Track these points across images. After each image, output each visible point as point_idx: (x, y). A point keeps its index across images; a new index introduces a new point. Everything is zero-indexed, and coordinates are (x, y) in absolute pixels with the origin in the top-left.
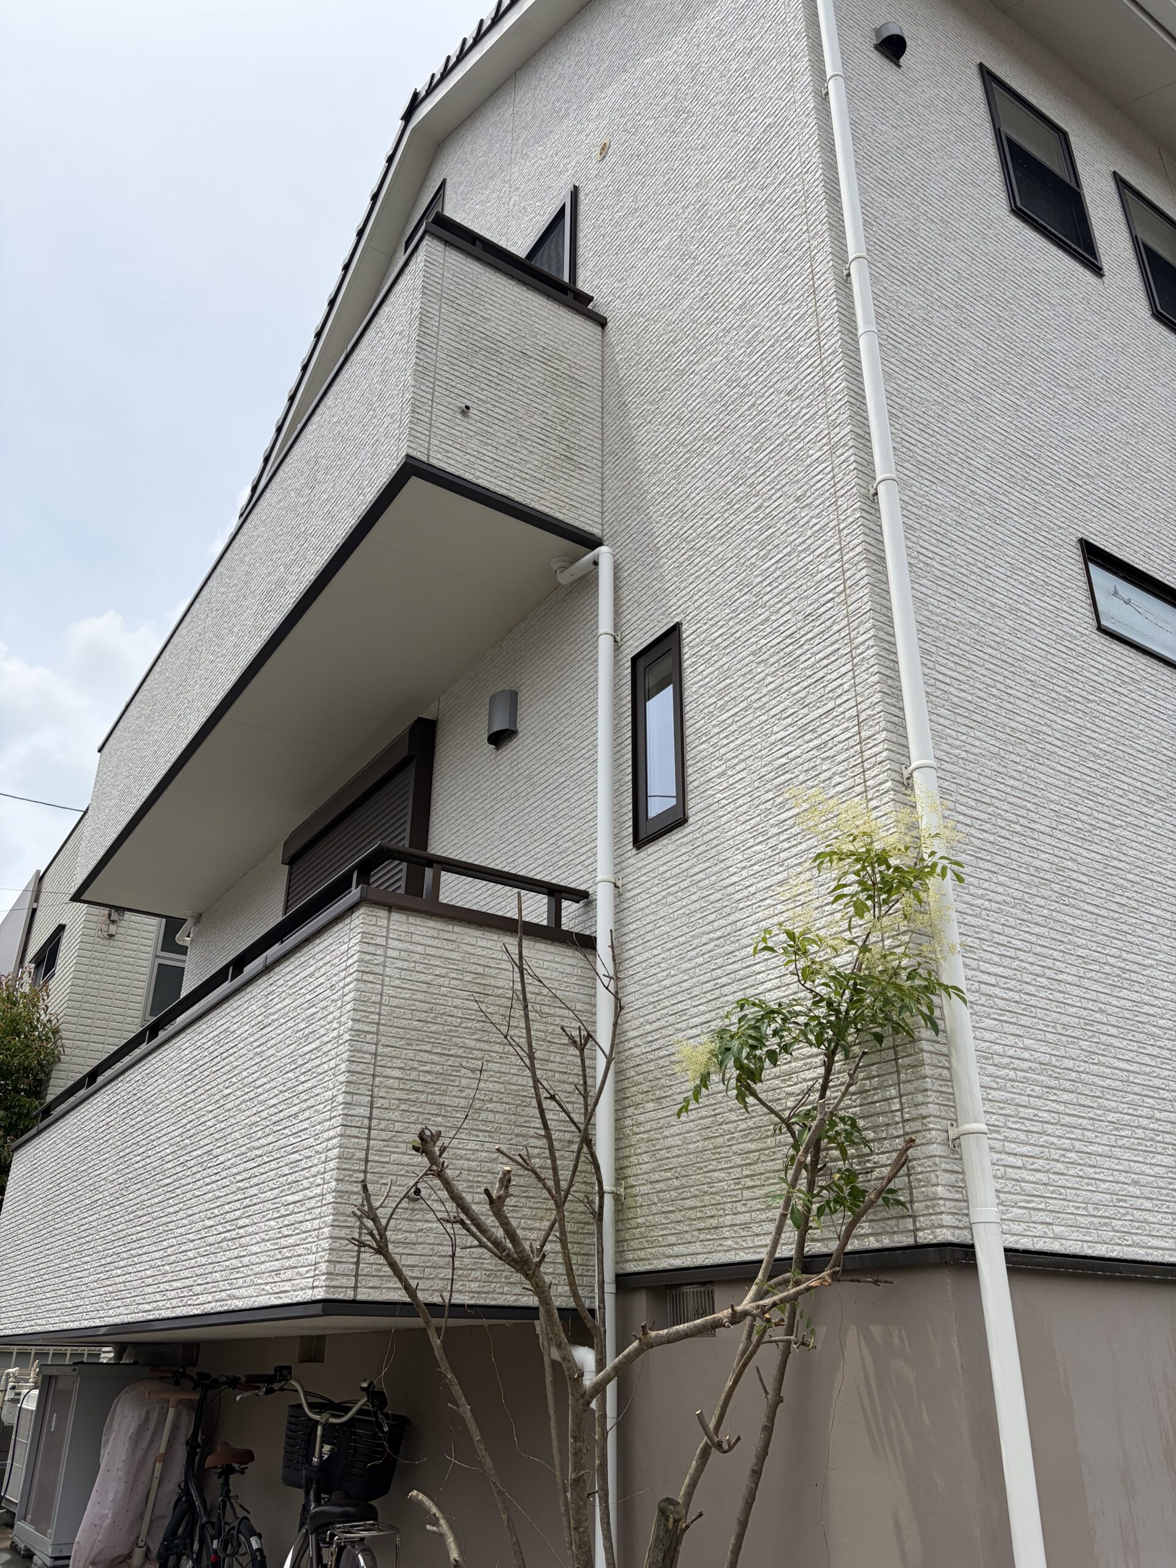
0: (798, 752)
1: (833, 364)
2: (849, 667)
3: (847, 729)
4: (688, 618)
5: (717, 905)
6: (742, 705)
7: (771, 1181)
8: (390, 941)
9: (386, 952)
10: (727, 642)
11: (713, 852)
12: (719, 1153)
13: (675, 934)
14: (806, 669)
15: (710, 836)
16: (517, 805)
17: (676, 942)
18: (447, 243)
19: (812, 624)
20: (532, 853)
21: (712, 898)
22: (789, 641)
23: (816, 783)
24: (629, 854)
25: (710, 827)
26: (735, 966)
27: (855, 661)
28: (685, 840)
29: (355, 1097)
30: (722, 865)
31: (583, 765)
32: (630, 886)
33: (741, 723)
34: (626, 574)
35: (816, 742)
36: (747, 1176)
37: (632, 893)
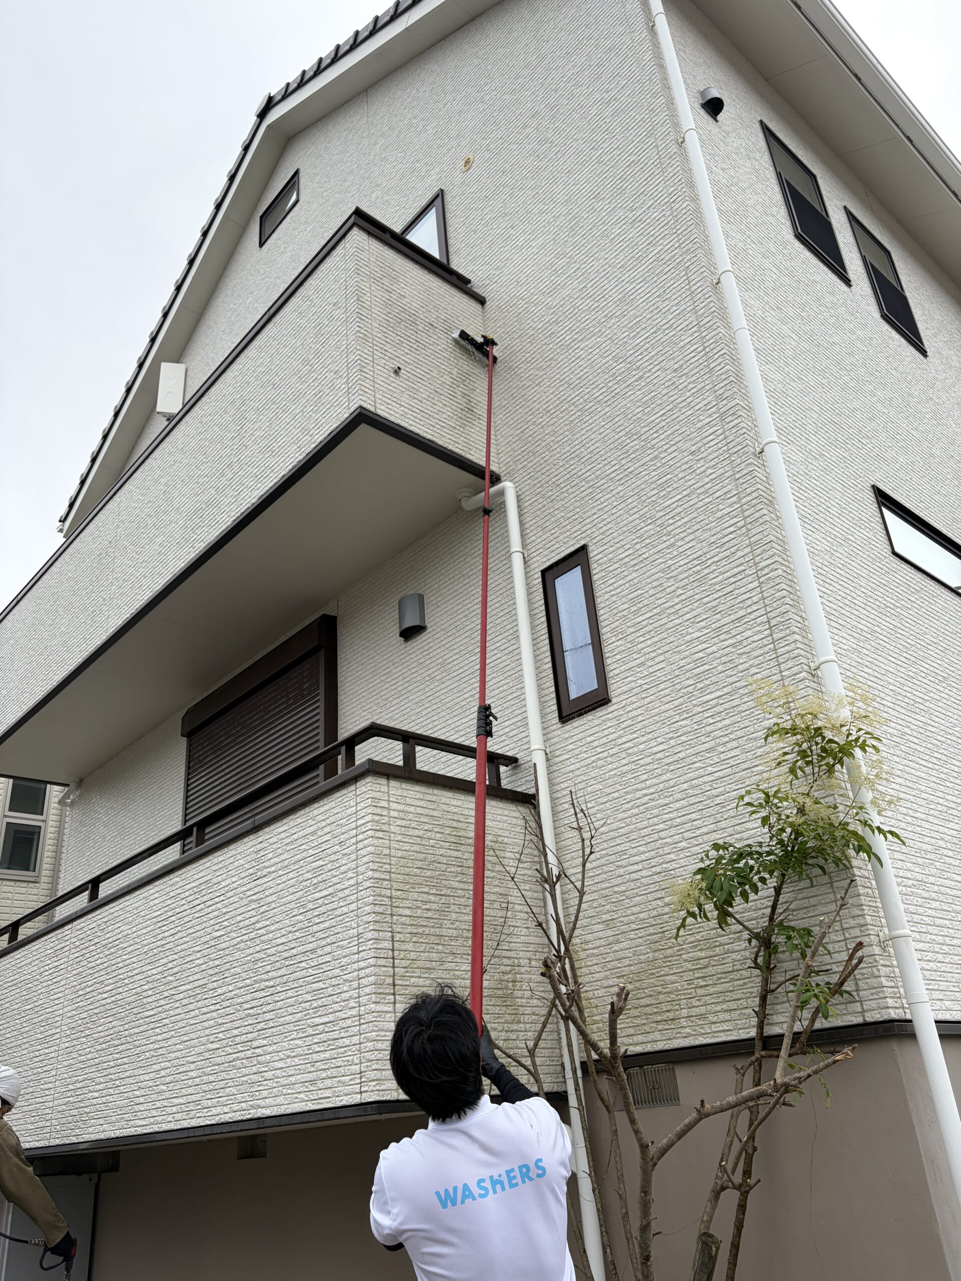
0: (714, 648)
1: (715, 351)
2: (756, 584)
3: (759, 632)
4: (594, 541)
5: (647, 767)
6: (655, 611)
7: (723, 980)
8: (391, 804)
10: (635, 562)
11: (639, 726)
12: (670, 961)
13: (608, 790)
14: (715, 584)
15: (635, 713)
16: (432, 687)
17: (610, 797)
18: (369, 234)
19: (718, 550)
20: (453, 726)
21: (642, 762)
22: (696, 562)
23: (734, 673)
24: (555, 727)
25: (634, 706)
26: (671, 815)
27: (761, 580)
28: (610, 716)
30: (650, 736)
31: (498, 656)
32: (558, 753)
33: (656, 625)
34: (527, 504)
35: (730, 641)
36: (699, 978)
37: (561, 759)
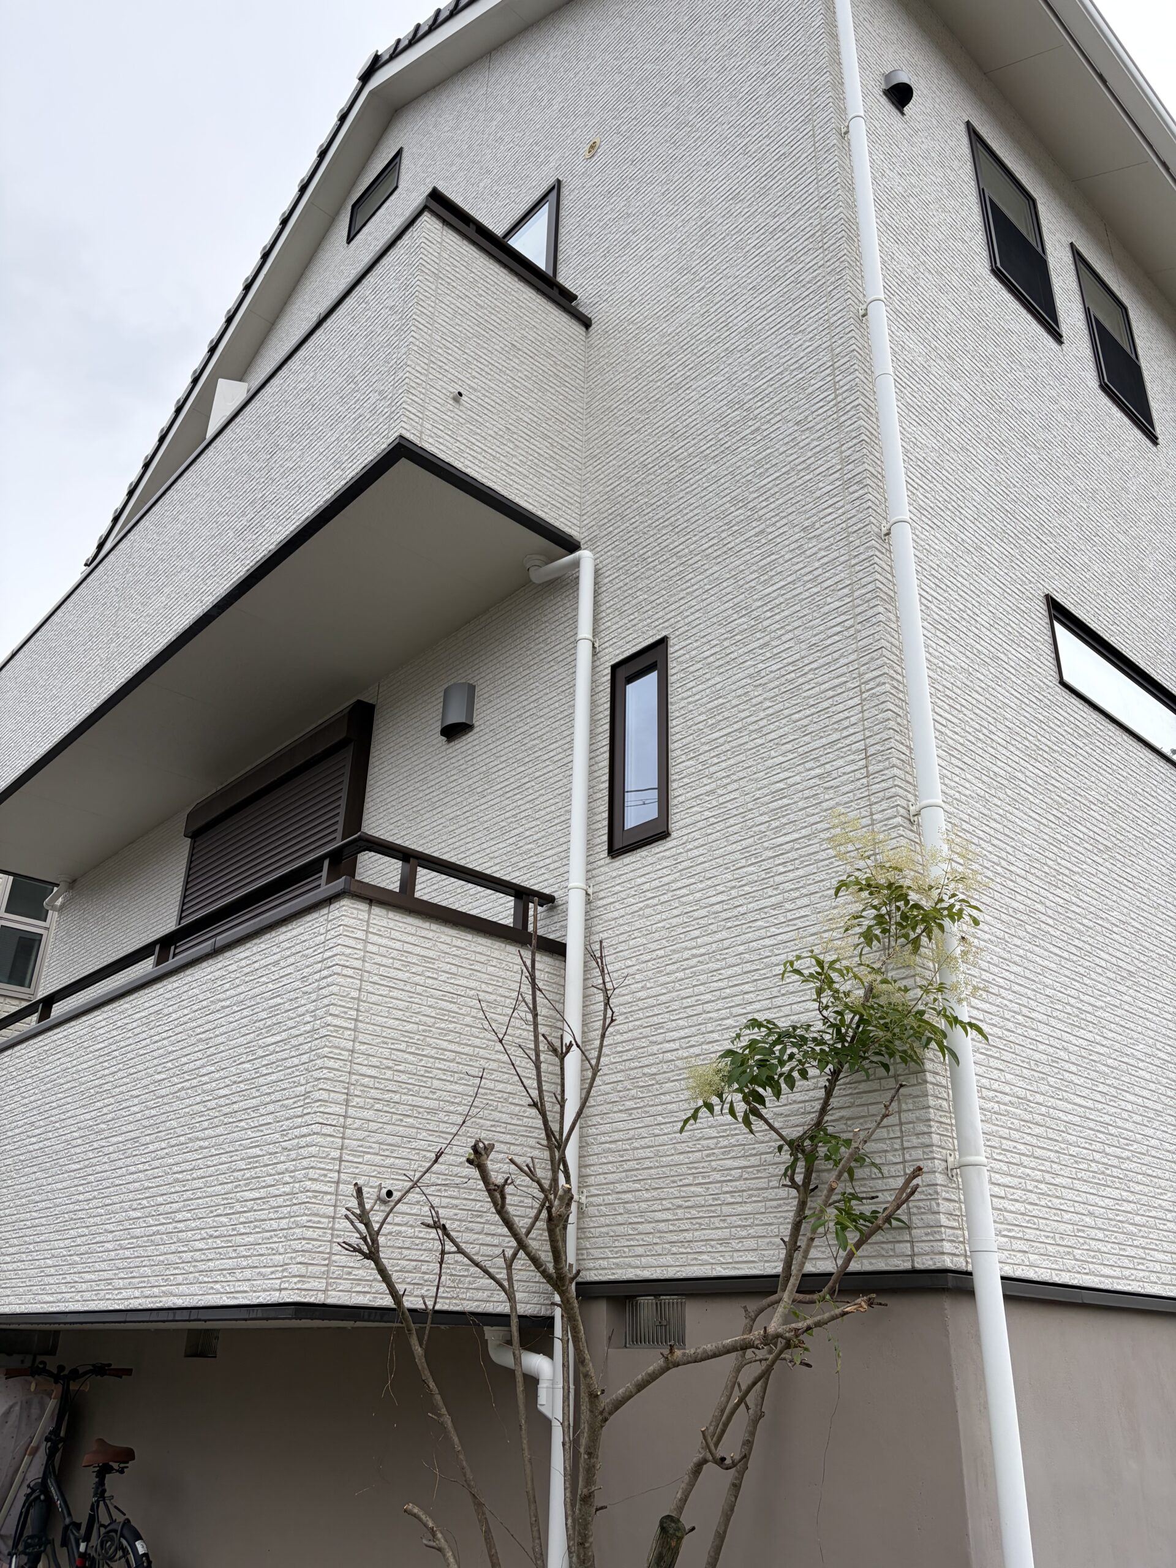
0: (798, 779)
1: (848, 401)
2: (857, 700)
3: (853, 762)
4: (677, 633)
5: (702, 921)
6: (736, 726)
7: (754, 1199)
8: (370, 935)
9: (365, 947)
10: (721, 662)
11: (699, 869)
12: (696, 1168)
13: (653, 946)
14: (809, 697)
15: (696, 852)
16: (470, 800)
17: (654, 955)
18: (445, 222)
19: (818, 654)
20: (488, 851)
21: (696, 914)
22: (791, 668)
23: (817, 811)
24: (602, 862)
25: (696, 844)
26: (720, 984)
27: (864, 696)
28: (667, 853)
29: (332, 1094)
30: (709, 882)
31: (551, 768)
32: (602, 894)
33: (734, 744)
34: (606, 580)
35: (818, 771)
36: (727, 1192)
37: (604, 902)
